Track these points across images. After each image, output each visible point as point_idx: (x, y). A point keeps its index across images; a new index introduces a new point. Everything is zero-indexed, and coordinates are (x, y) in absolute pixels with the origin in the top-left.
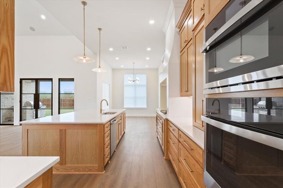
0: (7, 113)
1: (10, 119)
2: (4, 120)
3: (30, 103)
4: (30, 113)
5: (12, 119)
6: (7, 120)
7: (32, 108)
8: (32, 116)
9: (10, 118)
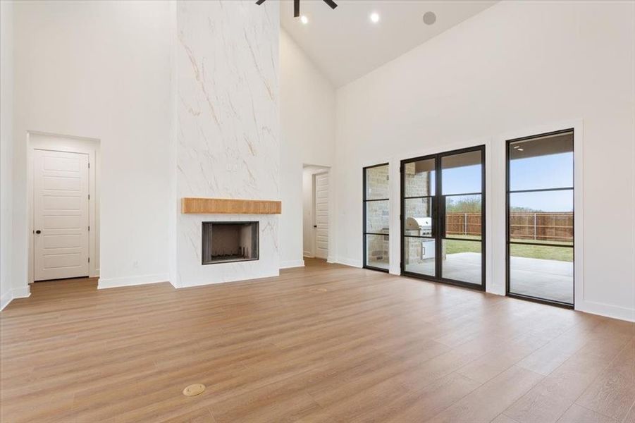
0: (376, 242)
1: (380, 256)
2: (371, 256)
3: (415, 221)
4: (416, 246)
5: (384, 256)
6: (376, 257)
7: (419, 233)
8: (420, 254)
9: (380, 252)
